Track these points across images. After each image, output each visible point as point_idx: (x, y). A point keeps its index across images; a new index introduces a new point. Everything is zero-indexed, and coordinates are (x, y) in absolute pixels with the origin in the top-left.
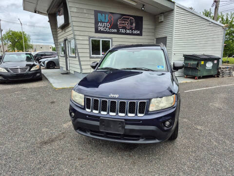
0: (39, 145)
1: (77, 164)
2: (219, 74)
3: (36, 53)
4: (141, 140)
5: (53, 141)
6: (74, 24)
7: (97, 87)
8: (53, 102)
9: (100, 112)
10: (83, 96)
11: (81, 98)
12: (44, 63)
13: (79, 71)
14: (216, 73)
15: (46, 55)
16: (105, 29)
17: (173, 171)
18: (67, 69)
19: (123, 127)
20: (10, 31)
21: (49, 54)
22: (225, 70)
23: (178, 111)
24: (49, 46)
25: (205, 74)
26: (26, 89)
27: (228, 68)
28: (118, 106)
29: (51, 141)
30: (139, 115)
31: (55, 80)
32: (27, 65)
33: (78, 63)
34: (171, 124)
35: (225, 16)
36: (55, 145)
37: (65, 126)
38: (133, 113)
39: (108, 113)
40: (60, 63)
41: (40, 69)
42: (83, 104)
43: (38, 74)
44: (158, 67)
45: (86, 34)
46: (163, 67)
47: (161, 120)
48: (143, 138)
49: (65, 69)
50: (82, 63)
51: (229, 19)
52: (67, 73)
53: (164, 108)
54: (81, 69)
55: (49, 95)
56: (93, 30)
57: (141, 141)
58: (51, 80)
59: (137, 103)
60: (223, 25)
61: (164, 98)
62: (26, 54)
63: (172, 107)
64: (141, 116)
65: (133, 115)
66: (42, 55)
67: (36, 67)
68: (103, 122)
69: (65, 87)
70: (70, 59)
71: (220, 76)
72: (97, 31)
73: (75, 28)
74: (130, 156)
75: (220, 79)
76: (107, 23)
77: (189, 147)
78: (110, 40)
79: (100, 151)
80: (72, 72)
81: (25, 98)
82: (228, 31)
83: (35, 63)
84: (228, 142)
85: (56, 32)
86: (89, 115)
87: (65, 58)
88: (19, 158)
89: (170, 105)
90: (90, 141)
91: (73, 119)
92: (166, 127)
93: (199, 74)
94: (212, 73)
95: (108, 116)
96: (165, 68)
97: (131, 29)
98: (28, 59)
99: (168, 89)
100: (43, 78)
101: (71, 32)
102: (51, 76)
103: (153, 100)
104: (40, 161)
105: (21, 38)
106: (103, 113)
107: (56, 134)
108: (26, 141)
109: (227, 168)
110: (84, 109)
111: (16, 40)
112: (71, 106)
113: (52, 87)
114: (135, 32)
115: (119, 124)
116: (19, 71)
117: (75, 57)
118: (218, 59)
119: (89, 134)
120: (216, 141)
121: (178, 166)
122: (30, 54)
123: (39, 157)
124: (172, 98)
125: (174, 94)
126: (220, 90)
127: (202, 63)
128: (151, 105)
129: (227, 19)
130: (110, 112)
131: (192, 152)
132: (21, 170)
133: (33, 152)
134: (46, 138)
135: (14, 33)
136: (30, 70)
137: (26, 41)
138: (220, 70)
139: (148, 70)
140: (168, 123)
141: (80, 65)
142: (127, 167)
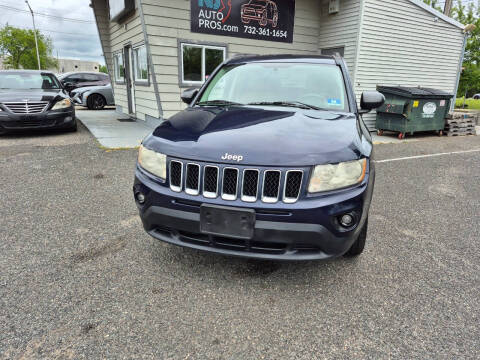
0: (68, 262)
1: (150, 302)
2: (448, 130)
3: (64, 75)
4: (288, 253)
5: (98, 253)
6: (147, 10)
7: (195, 138)
8: (99, 177)
9: (201, 193)
10: (163, 157)
11: (159, 161)
12: (81, 97)
13: (156, 114)
14: (443, 128)
15: (85, 81)
16: (213, 24)
17: (353, 318)
18: (131, 111)
19: (252, 225)
20: (8, 28)
21: (93, 78)
22: (460, 120)
23: (369, 194)
24: (92, 63)
25: (420, 128)
26: (43, 148)
27: (467, 117)
28: (240, 181)
29: (96, 254)
30: (287, 200)
31: (104, 132)
32: (44, 98)
33: (153, 97)
34: (355, 221)
35: (467, 9)
36: (104, 262)
37: (125, 223)
38: (272, 196)
39: (219, 195)
40: (116, 97)
41: (71, 108)
42: (164, 176)
43: (68, 119)
44: (329, 102)
45: (172, 33)
46: (339, 102)
47: (332, 212)
48: (291, 250)
49: (126, 111)
50: (163, 97)
51: (474, 15)
52: (130, 120)
53: (340, 186)
54: (161, 110)
55: (91, 161)
56: (188, 25)
57: (288, 256)
58: (95, 131)
59: (283, 173)
60: (463, 27)
61: (340, 164)
62: (43, 74)
63: (358, 185)
64: (290, 202)
65: (274, 200)
66: (77, 80)
67: (63, 102)
68: (208, 214)
69: (127, 146)
70: (137, 88)
71: (450, 134)
72: (195, 28)
73: (149, 20)
74: (263, 286)
75: (449, 139)
76: (217, 11)
77: (387, 271)
78: (224, 49)
79: (200, 276)
80: (141, 117)
81: (38, 167)
82: (471, 42)
83: (61, 94)
84: (467, 262)
85: (108, 29)
86: (177, 200)
87: (125, 87)
88: (23, 288)
89: (353, 182)
90: (179, 255)
91: (141, 207)
92: (344, 226)
93: (407, 127)
94: (435, 127)
95: (218, 201)
96: (343, 105)
97: (269, 26)
98: (47, 86)
99: (350, 147)
100: (79, 128)
101: (140, 29)
102: (97, 124)
103: (317, 169)
104: (70, 293)
105: (31, 44)
106: (207, 194)
107: (106, 240)
108: (39, 253)
109: (467, 314)
110: (166, 185)
111: (22, 49)
112: (136, 179)
113: (98, 147)
114: (277, 34)
115: (244, 218)
116: (27, 111)
117: (149, 85)
118: (447, 98)
119: (175, 240)
120: (443, 260)
121: (365, 309)
122: (51, 75)
123: (69, 285)
124: (358, 167)
125: (363, 157)
126: (450, 161)
127: (416, 104)
128: (312, 180)
129: (470, 17)
130: (224, 192)
131: (394, 281)
132: (27, 313)
133: (56, 276)
134: (84, 248)
135: (16, 33)
136: (49, 109)
137: (42, 52)
138: (449, 121)
139: (308, 107)
140: (347, 219)
141: (159, 101)
142: (256, 308)
